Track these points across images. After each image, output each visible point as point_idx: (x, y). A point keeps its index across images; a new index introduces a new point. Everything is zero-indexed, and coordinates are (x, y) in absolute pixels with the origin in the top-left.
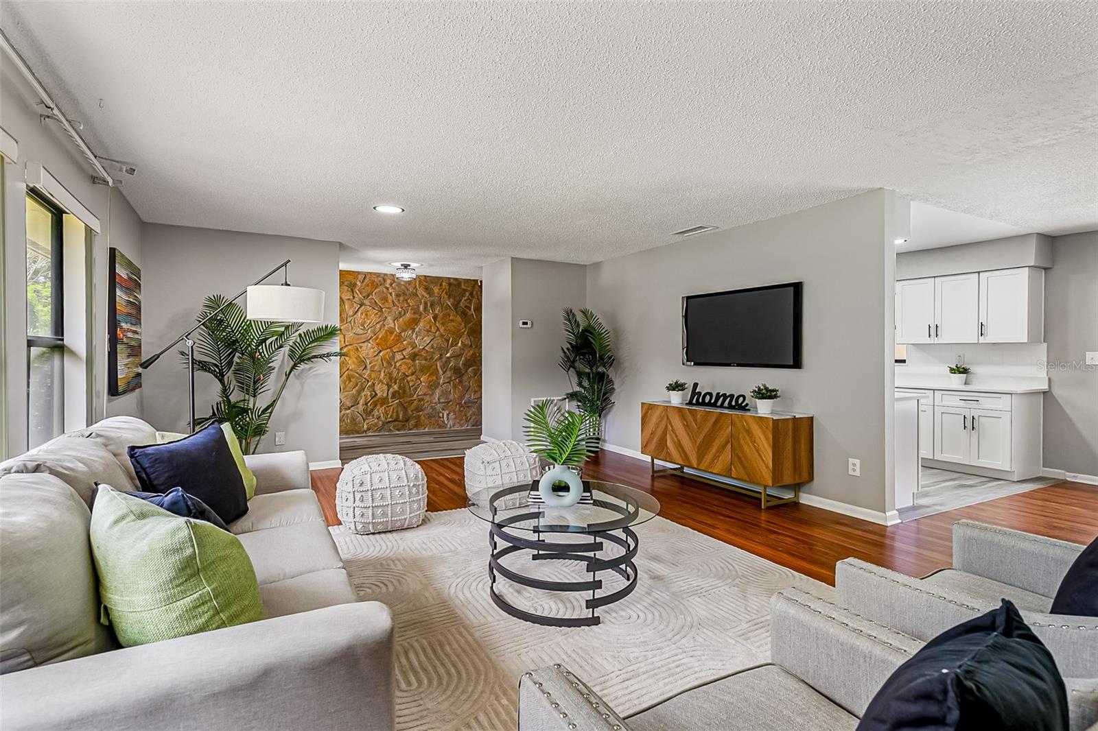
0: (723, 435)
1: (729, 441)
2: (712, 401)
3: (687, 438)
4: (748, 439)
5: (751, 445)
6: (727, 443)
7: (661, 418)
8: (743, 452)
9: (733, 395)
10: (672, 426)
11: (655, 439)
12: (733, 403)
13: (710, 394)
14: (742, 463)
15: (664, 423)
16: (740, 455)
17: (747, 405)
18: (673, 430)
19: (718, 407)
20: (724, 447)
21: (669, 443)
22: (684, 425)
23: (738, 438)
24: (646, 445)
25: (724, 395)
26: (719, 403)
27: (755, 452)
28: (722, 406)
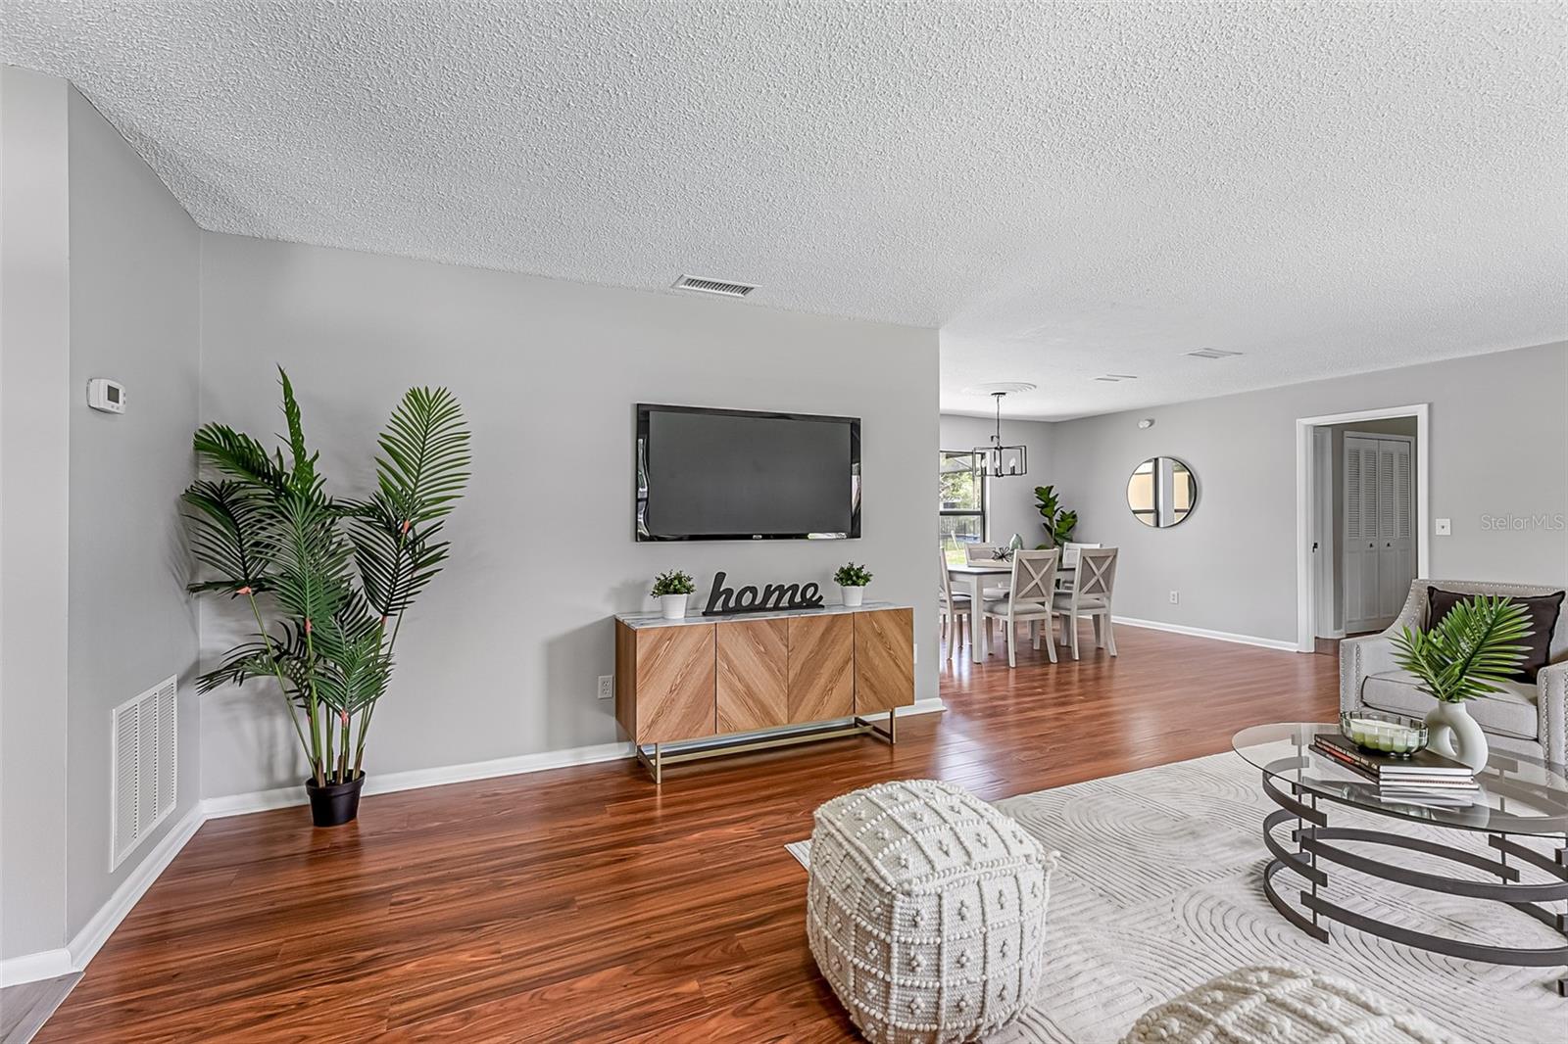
0: (839, 651)
1: (849, 659)
2: (756, 603)
3: (767, 675)
4: (880, 647)
5: (884, 654)
6: (846, 662)
7: (700, 652)
8: (873, 669)
9: (797, 586)
10: (729, 662)
11: (683, 700)
12: (798, 599)
13: (753, 590)
14: (872, 687)
15: (709, 659)
16: (869, 675)
17: (821, 598)
18: (732, 669)
19: (770, 610)
20: (841, 670)
21: (724, 698)
22: (758, 652)
23: (865, 650)
24: (653, 722)
25: (780, 588)
26: (770, 604)
27: (891, 663)
28: (776, 608)
